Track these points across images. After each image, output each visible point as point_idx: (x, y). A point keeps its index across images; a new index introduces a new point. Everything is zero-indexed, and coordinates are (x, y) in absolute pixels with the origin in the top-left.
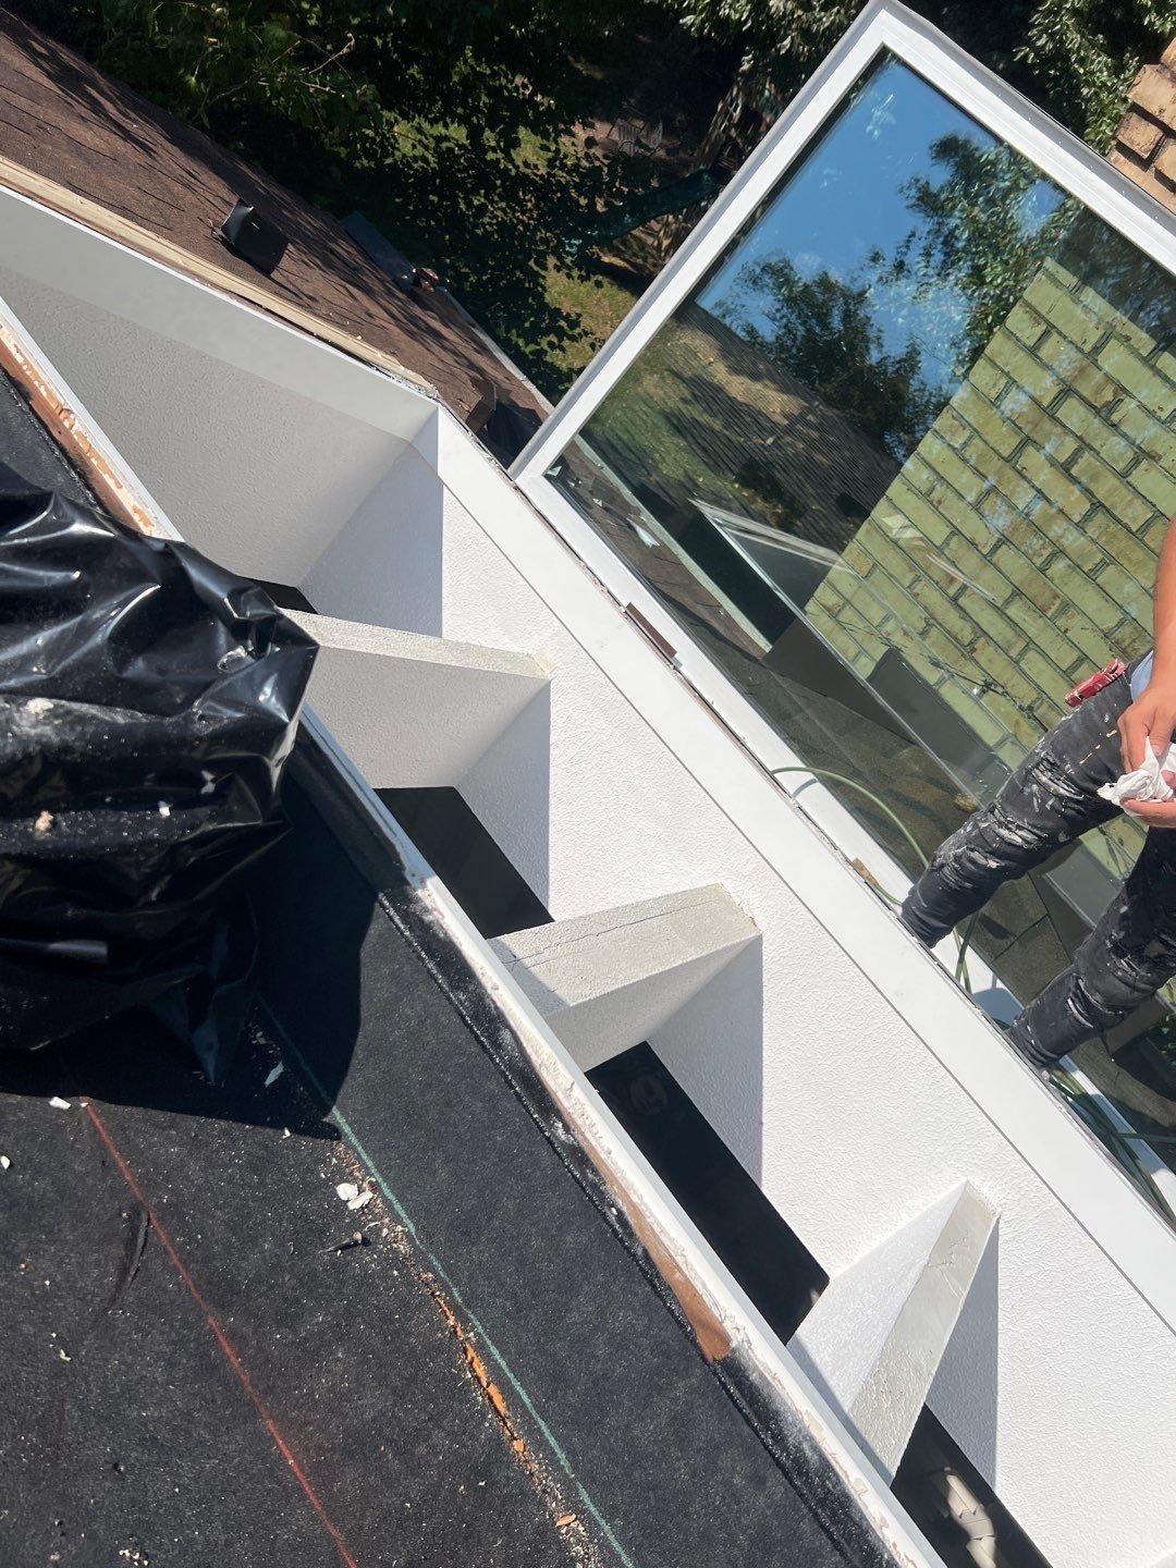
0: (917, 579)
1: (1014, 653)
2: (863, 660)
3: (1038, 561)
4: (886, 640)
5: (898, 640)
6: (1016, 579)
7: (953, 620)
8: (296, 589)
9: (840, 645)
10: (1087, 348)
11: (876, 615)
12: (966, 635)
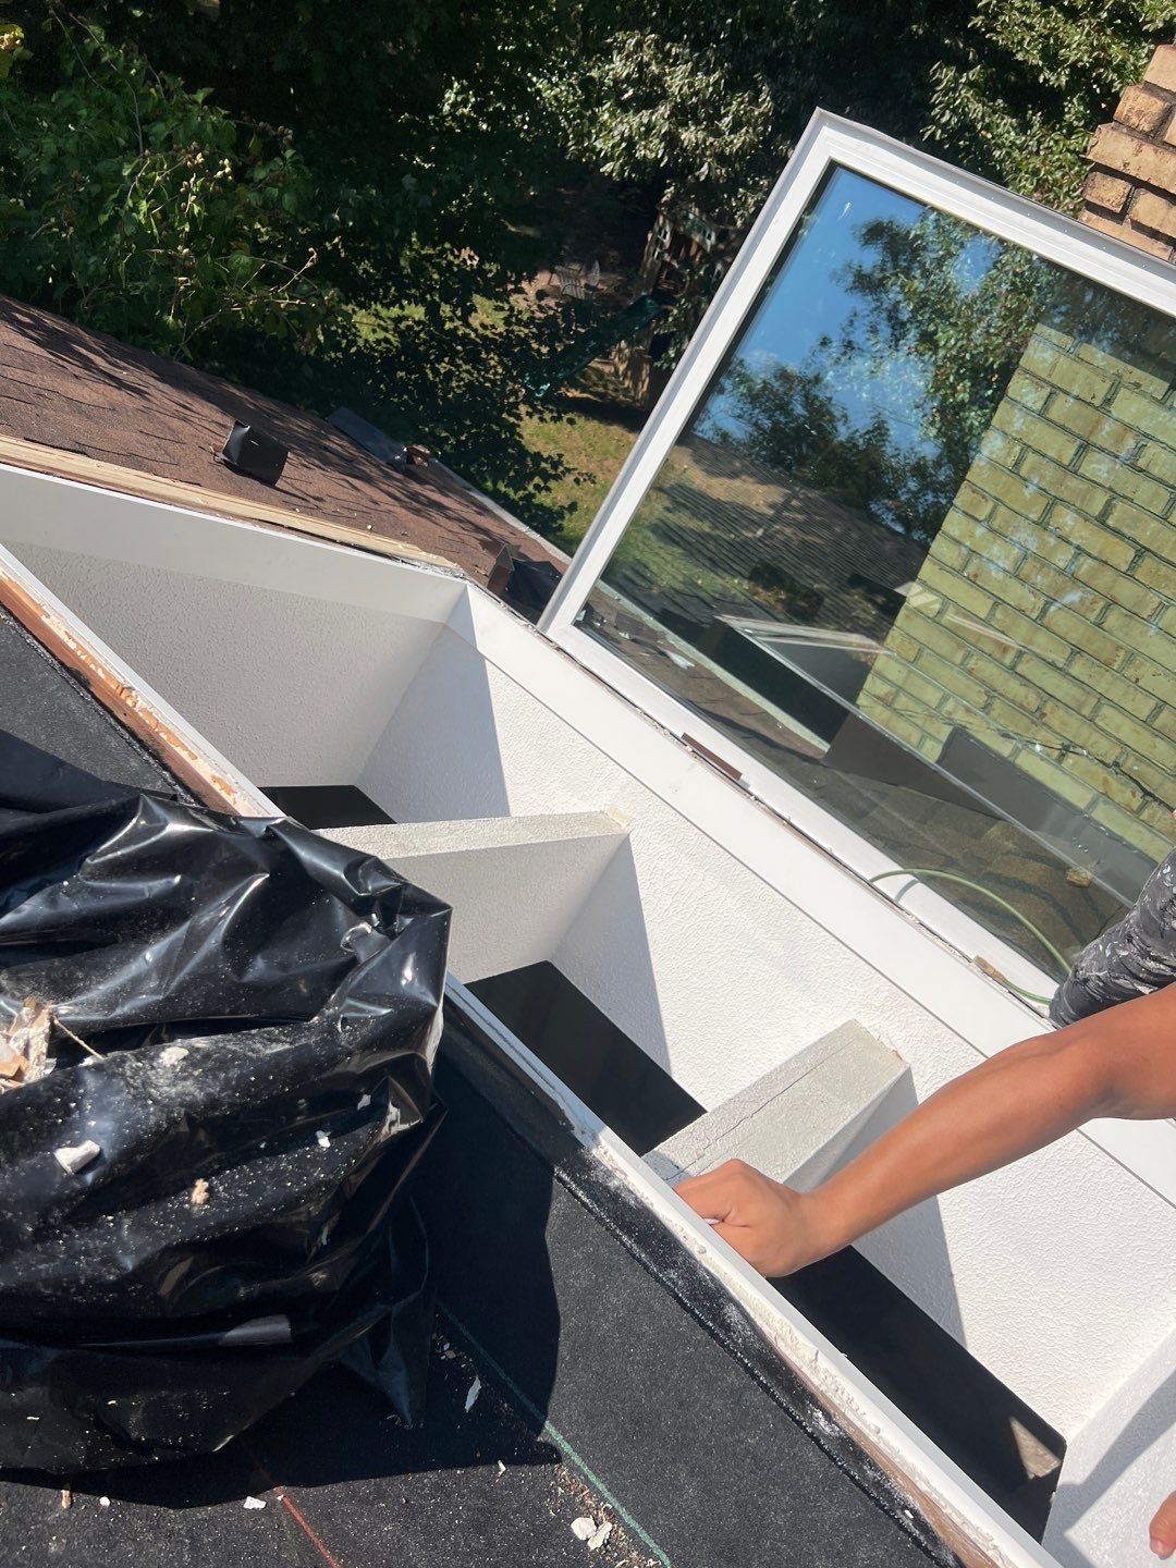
0: (968, 655)
1: (1086, 711)
2: (929, 744)
3: (1093, 616)
4: (949, 720)
5: (960, 717)
6: (1073, 637)
7: (1015, 689)
8: (351, 788)
9: (902, 733)
10: (1097, 402)
11: (932, 696)
12: (1033, 701)
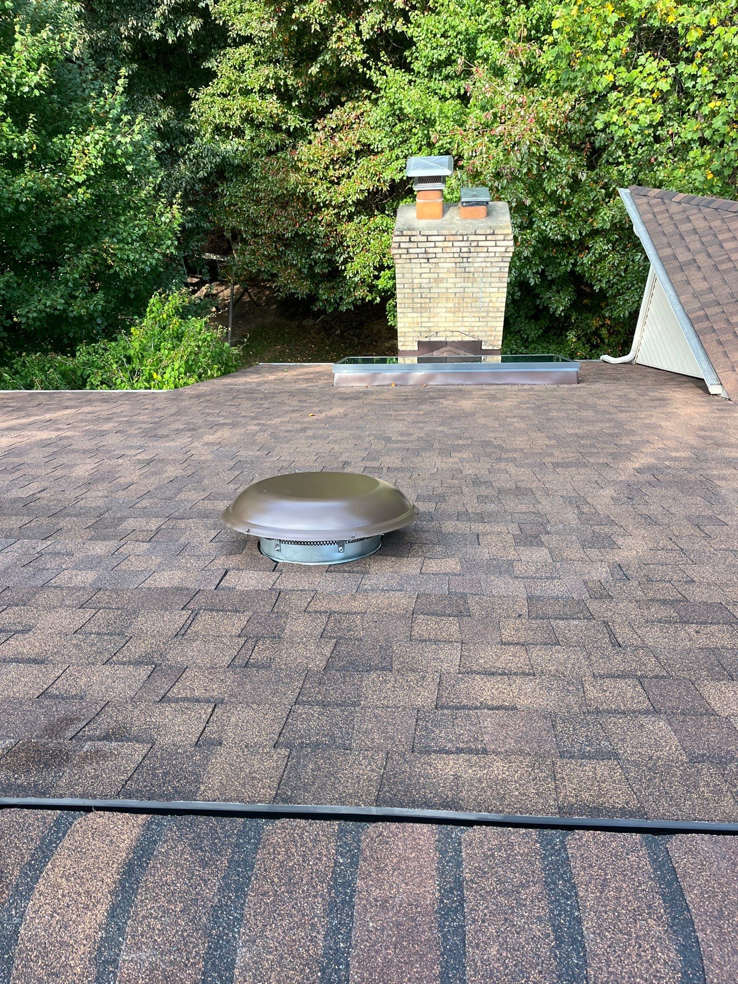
4: (416, 341)
5: (418, 339)
6: (427, 316)
7: (423, 329)
11: (411, 339)
12: (428, 329)
